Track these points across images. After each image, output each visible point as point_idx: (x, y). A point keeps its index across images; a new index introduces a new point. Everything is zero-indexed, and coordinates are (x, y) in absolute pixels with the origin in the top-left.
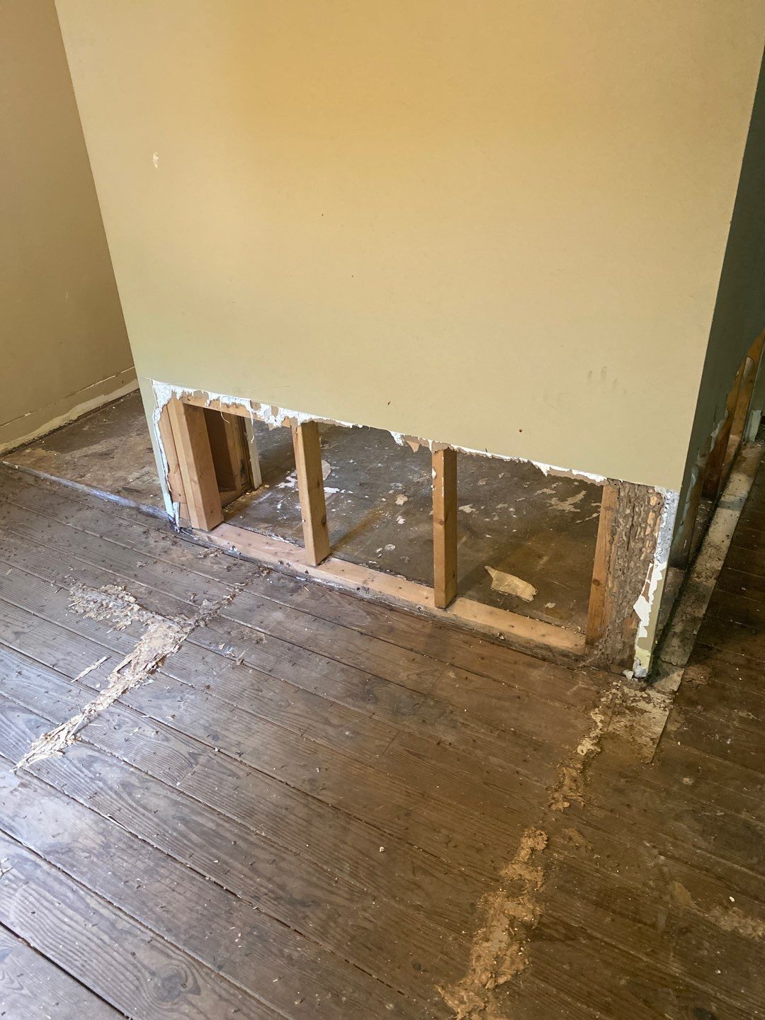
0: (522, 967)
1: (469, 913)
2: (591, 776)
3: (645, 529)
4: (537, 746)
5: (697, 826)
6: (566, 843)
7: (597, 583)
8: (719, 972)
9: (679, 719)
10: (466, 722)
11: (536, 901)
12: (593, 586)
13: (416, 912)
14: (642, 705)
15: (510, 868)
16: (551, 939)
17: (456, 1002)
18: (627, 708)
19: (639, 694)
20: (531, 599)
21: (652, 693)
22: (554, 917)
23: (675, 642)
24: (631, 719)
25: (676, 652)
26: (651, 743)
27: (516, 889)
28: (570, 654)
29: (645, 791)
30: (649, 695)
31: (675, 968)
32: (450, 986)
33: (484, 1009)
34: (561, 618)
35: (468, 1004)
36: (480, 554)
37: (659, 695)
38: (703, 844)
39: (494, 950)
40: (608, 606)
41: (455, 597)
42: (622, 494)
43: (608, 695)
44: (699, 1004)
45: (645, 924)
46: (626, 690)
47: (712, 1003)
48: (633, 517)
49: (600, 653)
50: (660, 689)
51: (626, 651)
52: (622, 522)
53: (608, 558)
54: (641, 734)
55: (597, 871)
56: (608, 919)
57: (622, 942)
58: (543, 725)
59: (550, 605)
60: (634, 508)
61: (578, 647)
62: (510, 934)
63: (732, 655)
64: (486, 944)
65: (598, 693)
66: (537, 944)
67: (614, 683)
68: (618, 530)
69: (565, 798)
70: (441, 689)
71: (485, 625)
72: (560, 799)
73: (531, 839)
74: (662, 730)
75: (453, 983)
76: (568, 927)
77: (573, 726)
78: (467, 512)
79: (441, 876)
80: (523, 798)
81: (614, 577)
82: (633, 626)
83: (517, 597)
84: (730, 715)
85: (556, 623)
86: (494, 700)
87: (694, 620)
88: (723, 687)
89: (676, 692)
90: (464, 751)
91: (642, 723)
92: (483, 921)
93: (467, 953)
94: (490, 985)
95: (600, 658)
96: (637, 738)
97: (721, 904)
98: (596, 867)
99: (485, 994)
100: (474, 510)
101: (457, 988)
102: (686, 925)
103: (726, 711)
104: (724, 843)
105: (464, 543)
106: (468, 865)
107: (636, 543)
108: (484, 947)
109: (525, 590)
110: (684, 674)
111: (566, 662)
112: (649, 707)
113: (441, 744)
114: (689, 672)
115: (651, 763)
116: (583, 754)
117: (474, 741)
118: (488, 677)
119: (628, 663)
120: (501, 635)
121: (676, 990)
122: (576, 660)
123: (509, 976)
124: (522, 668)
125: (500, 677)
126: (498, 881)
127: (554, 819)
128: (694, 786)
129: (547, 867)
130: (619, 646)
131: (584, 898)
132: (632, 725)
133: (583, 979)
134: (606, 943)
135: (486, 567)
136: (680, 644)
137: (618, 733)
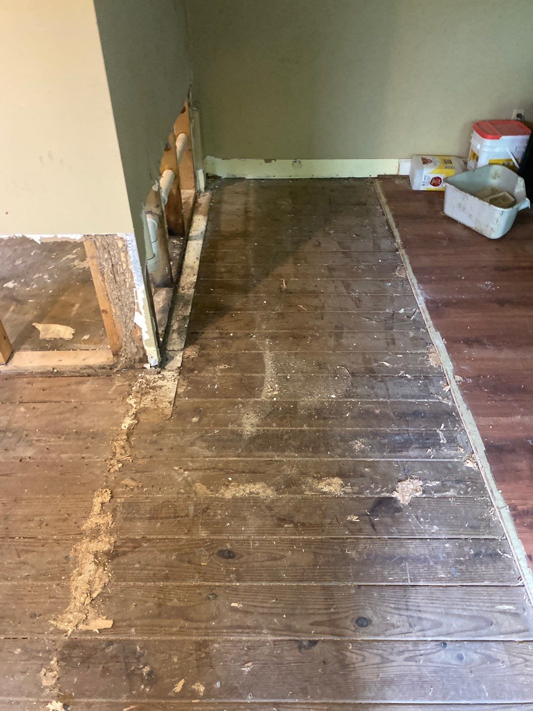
0: (107, 580)
1: (65, 563)
2: (133, 441)
3: (122, 265)
4: (94, 436)
5: (204, 445)
6: (124, 489)
7: (105, 311)
8: (229, 524)
9: (184, 383)
10: (39, 439)
11: (110, 535)
12: (103, 315)
13: (26, 581)
14: (160, 383)
15: (88, 522)
16: (125, 553)
17: (66, 624)
18: (151, 388)
19: (156, 376)
20: (71, 337)
21: (165, 373)
22: (124, 539)
23: (175, 336)
24: (154, 394)
25: (176, 342)
26: (169, 405)
27: (95, 534)
28: (106, 366)
29: (170, 436)
30: (163, 375)
31: (203, 534)
32: (59, 616)
33: (86, 618)
34: (95, 344)
35: (74, 621)
36: (27, 316)
37: (170, 373)
38: (209, 453)
39: (86, 579)
40: (118, 325)
41: (13, 353)
42: (98, 244)
43: (137, 384)
44: (220, 548)
45: (182, 517)
46: (148, 377)
47: (227, 544)
48: (111, 259)
49: (124, 358)
50: (170, 369)
51: (140, 352)
52: (105, 265)
53: (105, 292)
54: (162, 401)
55: (147, 498)
56: (159, 524)
57: (169, 534)
58: (96, 419)
59: (86, 337)
60: (109, 252)
61: (110, 360)
62: (95, 563)
63: (210, 333)
64: (80, 578)
65: (130, 385)
66: (115, 561)
67: (140, 375)
68: (105, 271)
69: (119, 461)
70: (16, 422)
71: (40, 366)
72: (116, 463)
73: (100, 497)
74: (175, 394)
75: (61, 613)
76: (133, 540)
77: (117, 413)
78: (11, 287)
79: (41, 549)
80: (90, 473)
81: (114, 305)
82: (139, 334)
83: (61, 339)
84: (215, 370)
85: (92, 348)
86: (58, 416)
87: (184, 318)
88: (208, 355)
89: (180, 367)
90: (41, 458)
91: (161, 395)
92: (76, 563)
93: (67, 590)
94: (88, 601)
95: (126, 362)
96: (159, 405)
97: (224, 485)
98: (146, 496)
99: (85, 609)
100: (16, 284)
101: (65, 615)
102: (206, 506)
103: (211, 368)
104: (221, 448)
105: (13, 311)
106: (59, 533)
107: (119, 276)
108: (79, 580)
109: (65, 332)
110: (183, 354)
111: (106, 372)
112: (164, 383)
113: (23, 460)
114: (186, 352)
115: (171, 417)
116: (126, 428)
117: (48, 449)
118: (51, 402)
119: (144, 359)
120: (53, 369)
121: (206, 546)
122: (111, 369)
123: (100, 590)
124: (73, 387)
125: (58, 399)
126: (81, 534)
127: (113, 478)
128: (199, 421)
129: (114, 511)
130: (135, 350)
131: (141, 519)
132: (155, 398)
133: (149, 567)
134: (160, 539)
135: (34, 324)
136: (178, 336)
137: (147, 406)
